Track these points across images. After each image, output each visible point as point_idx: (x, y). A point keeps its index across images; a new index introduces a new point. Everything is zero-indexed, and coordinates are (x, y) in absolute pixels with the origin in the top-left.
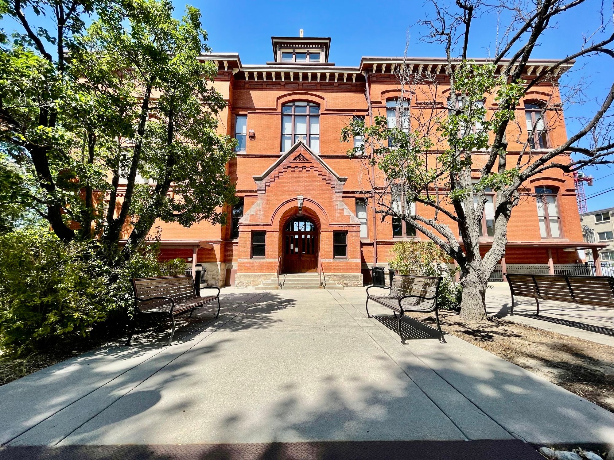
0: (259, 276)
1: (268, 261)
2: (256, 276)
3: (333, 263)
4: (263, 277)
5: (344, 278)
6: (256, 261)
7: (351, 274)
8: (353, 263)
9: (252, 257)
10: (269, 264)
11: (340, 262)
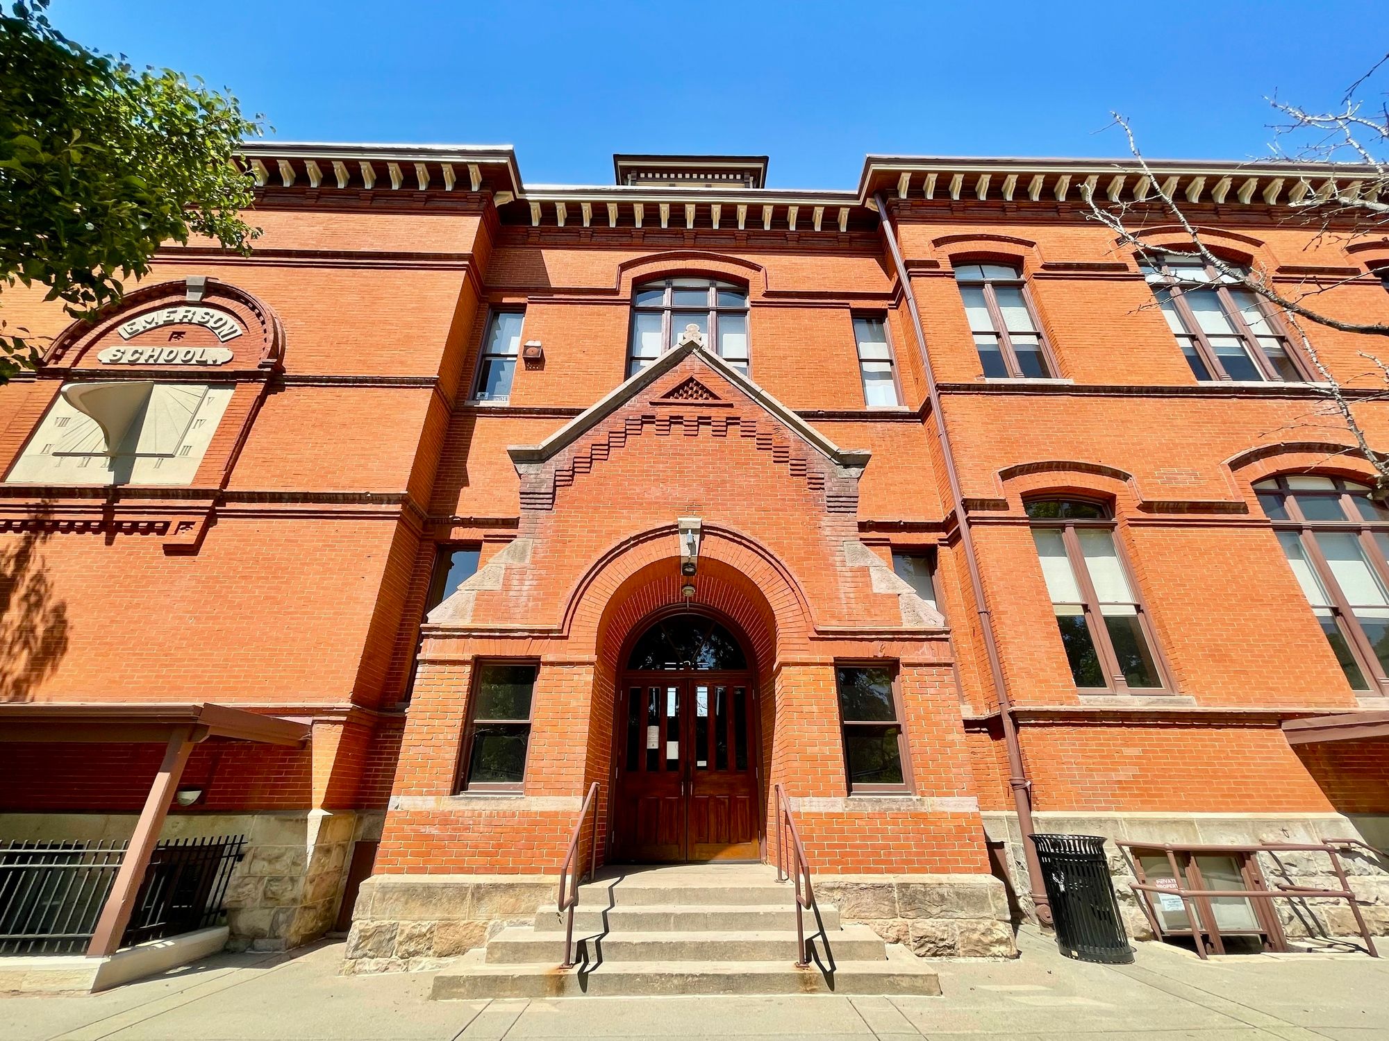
0: (479, 893)
1: (534, 809)
2: (461, 890)
3: (850, 815)
4: (499, 899)
5: (913, 900)
6: (478, 806)
7: (943, 878)
8: (941, 816)
9: (459, 786)
10: (536, 823)
11: (882, 815)
